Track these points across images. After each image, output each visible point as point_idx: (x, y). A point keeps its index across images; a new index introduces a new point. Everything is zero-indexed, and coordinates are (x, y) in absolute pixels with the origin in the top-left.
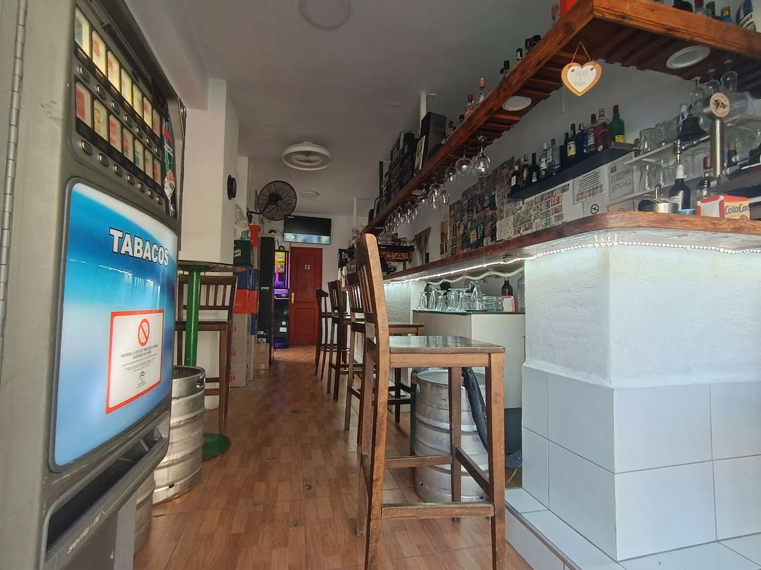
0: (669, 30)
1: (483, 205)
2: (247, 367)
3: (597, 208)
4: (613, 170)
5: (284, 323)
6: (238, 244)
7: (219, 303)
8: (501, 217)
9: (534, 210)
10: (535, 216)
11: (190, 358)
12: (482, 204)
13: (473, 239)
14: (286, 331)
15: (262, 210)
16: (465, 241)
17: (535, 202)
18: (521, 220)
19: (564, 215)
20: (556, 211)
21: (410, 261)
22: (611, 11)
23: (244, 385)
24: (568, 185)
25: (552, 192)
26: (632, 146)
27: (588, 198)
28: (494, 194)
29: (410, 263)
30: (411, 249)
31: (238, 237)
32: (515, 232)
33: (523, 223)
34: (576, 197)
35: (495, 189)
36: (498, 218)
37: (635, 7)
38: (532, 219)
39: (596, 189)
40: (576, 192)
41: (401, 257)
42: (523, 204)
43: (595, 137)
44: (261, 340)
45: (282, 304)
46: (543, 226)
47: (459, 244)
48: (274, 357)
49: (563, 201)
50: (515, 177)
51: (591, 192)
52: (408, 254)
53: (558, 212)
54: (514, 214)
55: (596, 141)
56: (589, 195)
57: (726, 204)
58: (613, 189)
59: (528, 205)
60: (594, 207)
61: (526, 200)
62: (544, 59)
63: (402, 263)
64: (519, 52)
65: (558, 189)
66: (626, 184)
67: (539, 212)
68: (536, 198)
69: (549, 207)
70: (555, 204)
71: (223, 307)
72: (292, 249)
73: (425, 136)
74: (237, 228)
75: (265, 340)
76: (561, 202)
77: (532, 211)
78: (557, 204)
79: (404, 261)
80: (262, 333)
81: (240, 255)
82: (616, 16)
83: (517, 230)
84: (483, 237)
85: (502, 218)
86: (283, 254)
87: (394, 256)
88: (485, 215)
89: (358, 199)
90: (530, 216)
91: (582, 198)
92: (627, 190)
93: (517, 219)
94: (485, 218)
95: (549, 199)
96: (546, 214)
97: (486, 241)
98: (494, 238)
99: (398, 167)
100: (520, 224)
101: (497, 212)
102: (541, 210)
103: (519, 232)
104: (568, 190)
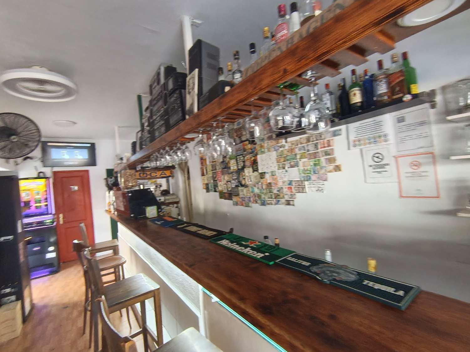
1: (241, 139)
4: (401, 120)
5: (51, 248)
9: (300, 150)
10: (302, 156)
12: (240, 137)
13: (234, 167)
14: (54, 256)
16: (225, 168)
17: (300, 142)
18: (284, 157)
19: (337, 158)
20: (327, 154)
24: (341, 130)
27: (368, 146)
29: (172, 178)
30: (173, 167)
32: (279, 168)
33: (288, 160)
34: (352, 143)
36: (259, 152)
38: (298, 157)
39: (379, 138)
40: (352, 137)
41: (164, 174)
42: (286, 142)
43: (387, 85)
44: (9, 299)
46: (311, 166)
47: (219, 168)
51: (372, 140)
52: (171, 172)
53: (329, 155)
54: (276, 150)
56: (370, 143)
58: (402, 141)
59: (293, 144)
60: (377, 155)
61: (289, 140)
65: (328, 133)
66: (420, 137)
67: (304, 153)
69: (317, 149)
70: (325, 147)
72: (55, 173)
73: (197, 70)
75: (13, 298)
76: (333, 146)
77: (297, 150)
78: (328, 147)
79: (167, 177)
80: (9, 290)
83: (281, 166)
84: (244, 167)
85: (263, 153)
86: (43, 181)
87: (159, 174)
88: (244, 148)
89: (119, 127)
90: (296, 155)
91: (360, 145)
92: (421, 143)
93: (280, 156)
94: (245, 150)
95: (317, 142)
96: (315, 155)
97: (248, 172)
98: (255, 170)
99: (160, 103)
100: (284, 161)
101: (257, 147)
102: (308, 151)
103: (284, 168)
104: (340, 135)
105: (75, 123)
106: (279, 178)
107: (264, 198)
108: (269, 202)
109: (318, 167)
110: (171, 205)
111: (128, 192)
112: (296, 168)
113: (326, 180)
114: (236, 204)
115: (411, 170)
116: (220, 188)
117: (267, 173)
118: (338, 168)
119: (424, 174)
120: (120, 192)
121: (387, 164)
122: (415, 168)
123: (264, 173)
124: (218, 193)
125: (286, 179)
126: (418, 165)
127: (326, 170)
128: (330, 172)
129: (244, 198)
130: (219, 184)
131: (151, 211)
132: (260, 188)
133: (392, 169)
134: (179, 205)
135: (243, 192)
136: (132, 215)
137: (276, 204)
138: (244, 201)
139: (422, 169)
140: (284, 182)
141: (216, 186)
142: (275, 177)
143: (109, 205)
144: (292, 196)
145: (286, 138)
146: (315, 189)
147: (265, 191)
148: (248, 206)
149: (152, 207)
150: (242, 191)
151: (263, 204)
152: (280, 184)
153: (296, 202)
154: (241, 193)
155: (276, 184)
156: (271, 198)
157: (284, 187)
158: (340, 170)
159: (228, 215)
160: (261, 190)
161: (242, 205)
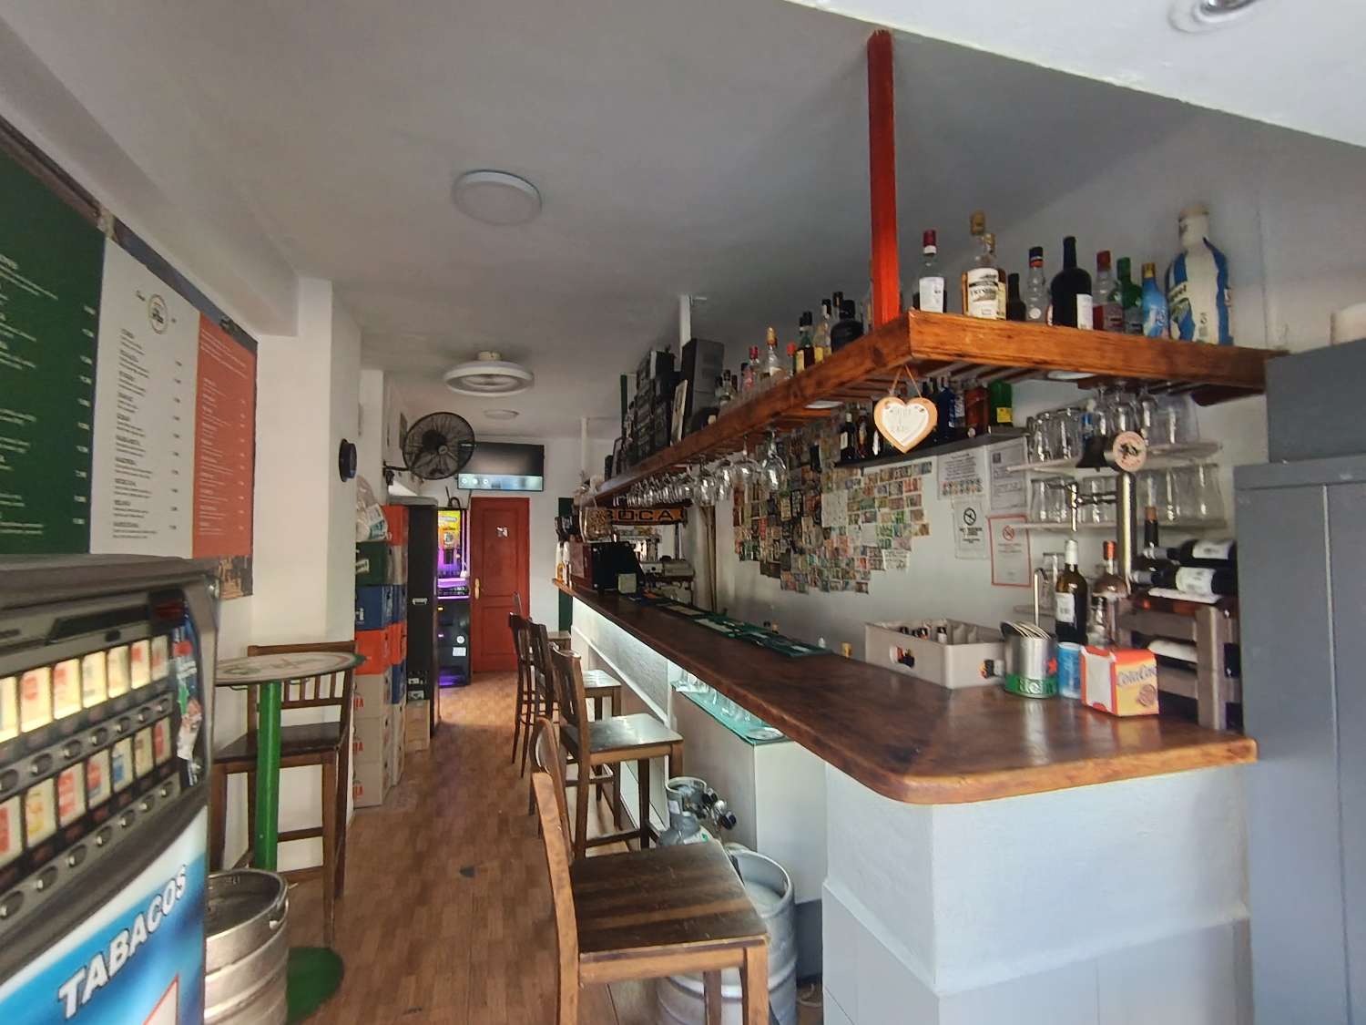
0: (1037, 363)
2: (386, 766)
3: (973, 516)
4: (996, 459)
5: (461, 640)
6: (364, 550)
7: (324, 694)
8: (828, 488)
9: (879, 492)
10: (881, 502)
11: (264, 834)
12: (798, 457)
13: (786, 513)
14: (464, 655)
15: (410, 464)
16: (772, 514)
17: (881, 478)
18: (859, 502)
19: (925, 512)
20: (913, 502)
21: (685, 522)
22: (939, 351)
23: (380, 802)
24: (931, 463)
25: (906, 468)
26: (1024, 430)
27: (959, 495)
28: (816, 444)
29: (685, 526)
30: (687, 504)
31: (364, 537)
32: (850, 521)
33: (862, 508)
34: (942, 488)
35: (818, 437)
36: (825, 489)
37: (981, 336)
38: (877, 504)
39: (971, 484)
40: (943, 480)
41: (669, 516)
42: (862, 475)
43: (965, 405)
44: (416, 695)
45: (457, 607)
46: (893, 522)
47: (763, 516)
48: (439, 717)
49: (923, 489)
50: (846, 434)
51: (965, 486)
52: (682, 512)
53: (915, 504)
54: (848, 488)
55: (966, 412)
56: (962, 491)
57: (1119, 669)
58: (996, 492)
59: (870, 480)
60: (968, 513)
61: (867, 470)
62: (849, 381)
63: (672, 527)
64: (825, 307)
65: (915, 466)
66: (1015, 489)
67: (886, 497)
68: (881, 471)
69: (902, 493)
70: (910, 491)
71: (332, 701)
72: (474, 501)
73: (686, 381)
74: (362, 522)
75: (421, 694)
76: (920, 489)
77: (876, 491)
78: (914, 491)
79: (676, 523)
80: (416, 681)
81: (367, 569)
82: (950, 355)
83: (853, 517)
84: (801, 514)
85: (830, 490)
86: (456, 514)
87: (656, 515)
88: (803, 478)
89: (588, 419)
90: (874, 499)
91: (950, 493)
92: (1016, 499)
93: (852, 499)
94: (804, 482)
95: (902, 479)
96: (897, 504)
97: (806, 523)
98: (818, 522)
99: (647, 407)
100: (858, 509)
101: (823, 478)
102: (890, 494)
103: (856, 522)
104: (929, 471)
105: (516, 413)
106: (849, 540)
107: (828, 577)
108: (833, 585)
109: (901, 525)
110: (675, 583)
111: (593, 546)
112: (874, 524)
113: (909, 549)
114: (785, 587)
115: (1005, 541)
116: (763, 553)
117: (834, 529)
118: (925, 530)
119: (1017, 548)
120: (581, 546)
121: (980, 529)
122: (1008, 537)
123: (830, 528)
124: (758, 563)
125: (859, 543)
126: (1010, 533)
127: (910, 531)
128: (916, 534)
129: (798, 575)
130: (762, 544)
131: (627, 583)
132: (822, 556)
133: (983, 536)
134: (692, 583)
135: (798, 562)
136: (596, 586)
137: (844, 588)
138: (798, 581)
139: (1017, 539)
140: (855, 549)
141: (756, 548)
142: (844, 538)
143: (560, 570)
144: (866, 575)
145: (862, 469)
146: (895, 564)
147: (828, 565)
148: (802, 591)
149: (627, 575)
150: (796, 561)
151: (825, 589)
152: (851, 551)
153: (871, 586)
154: (793, 565)
155: (845, 551)
156: (838, 577)
157: (855, 558)
158: (927, 533)
159: (772, 607)
160: (823, 561)
161: (795, 589)
